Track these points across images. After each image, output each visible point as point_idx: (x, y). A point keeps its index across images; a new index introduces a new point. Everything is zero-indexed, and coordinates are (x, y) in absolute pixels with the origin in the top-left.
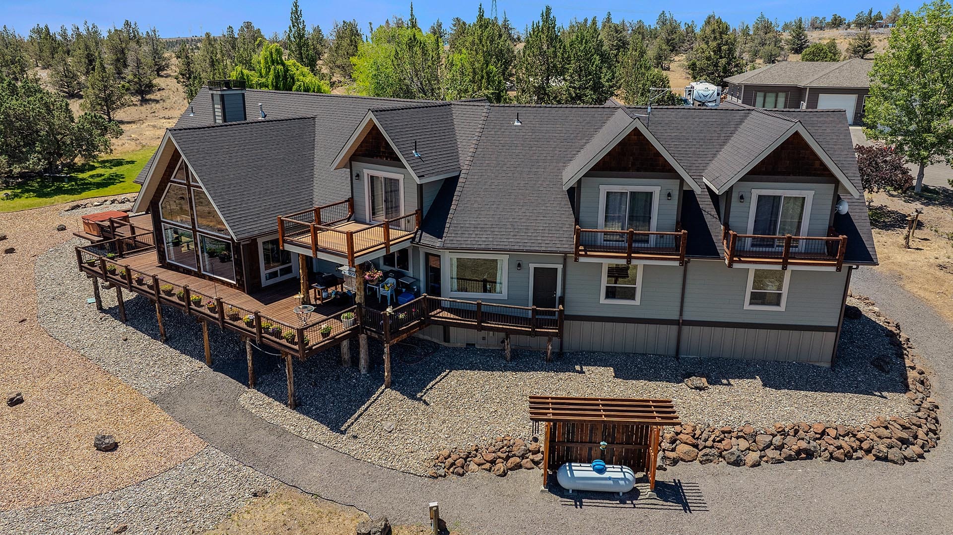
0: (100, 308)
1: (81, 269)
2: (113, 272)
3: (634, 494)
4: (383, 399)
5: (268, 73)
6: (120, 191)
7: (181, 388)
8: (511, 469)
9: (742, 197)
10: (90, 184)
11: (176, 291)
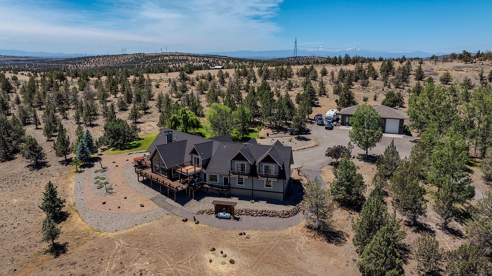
0: (139, 181)
1: (136, 172)
2: (142, 173)
3: (230, 218)
4: (192, 201)
5: (181, 116)
6: (140, 149)
7: (155, 198)
8: (211, 214)
9: (261, 166)
10: (133, 146)
11: (155, 178)
